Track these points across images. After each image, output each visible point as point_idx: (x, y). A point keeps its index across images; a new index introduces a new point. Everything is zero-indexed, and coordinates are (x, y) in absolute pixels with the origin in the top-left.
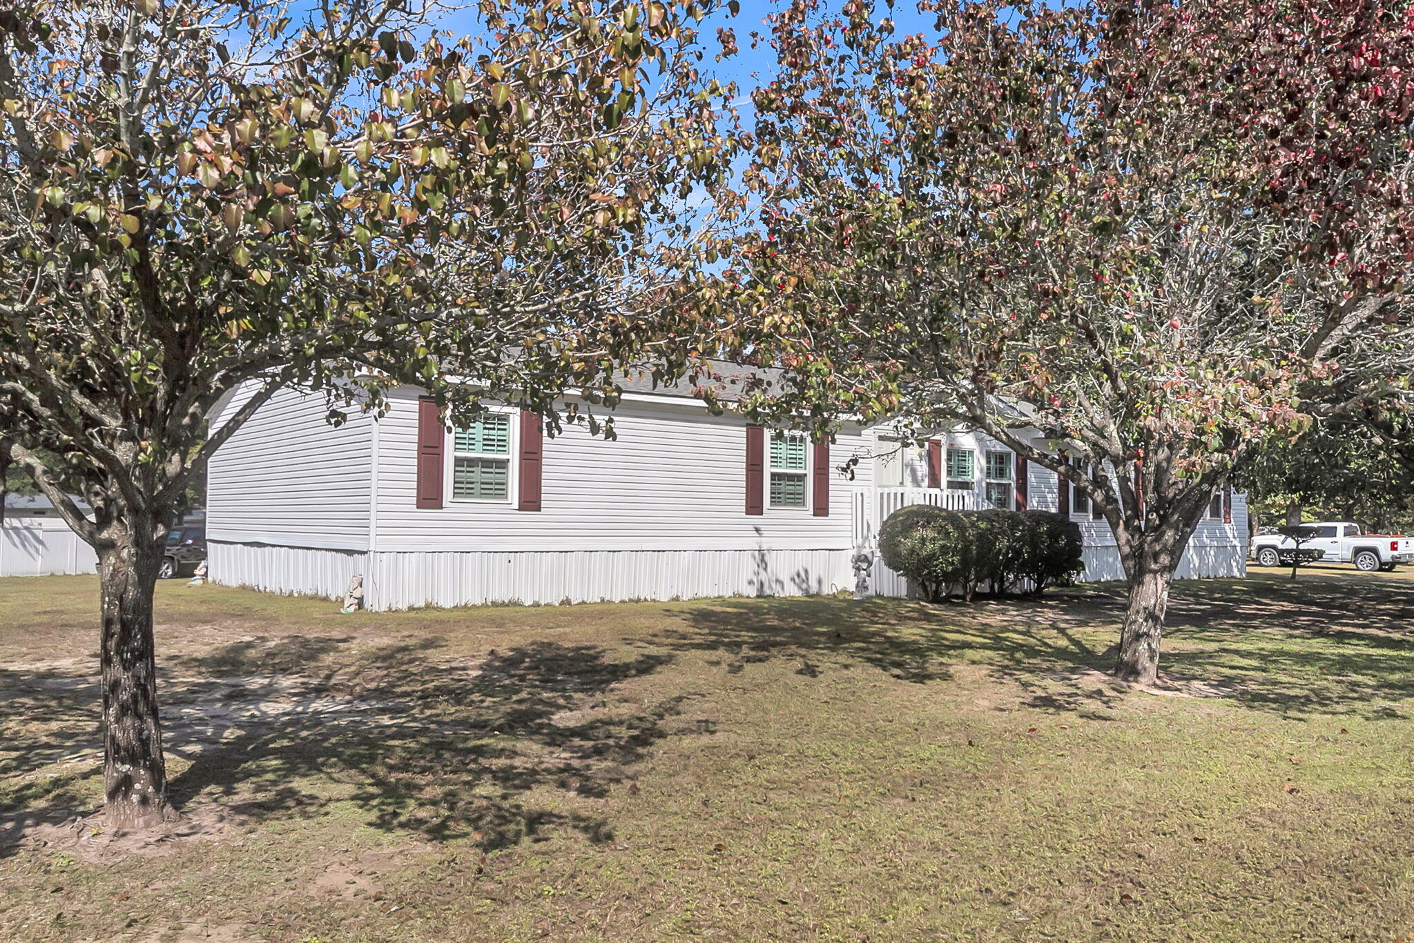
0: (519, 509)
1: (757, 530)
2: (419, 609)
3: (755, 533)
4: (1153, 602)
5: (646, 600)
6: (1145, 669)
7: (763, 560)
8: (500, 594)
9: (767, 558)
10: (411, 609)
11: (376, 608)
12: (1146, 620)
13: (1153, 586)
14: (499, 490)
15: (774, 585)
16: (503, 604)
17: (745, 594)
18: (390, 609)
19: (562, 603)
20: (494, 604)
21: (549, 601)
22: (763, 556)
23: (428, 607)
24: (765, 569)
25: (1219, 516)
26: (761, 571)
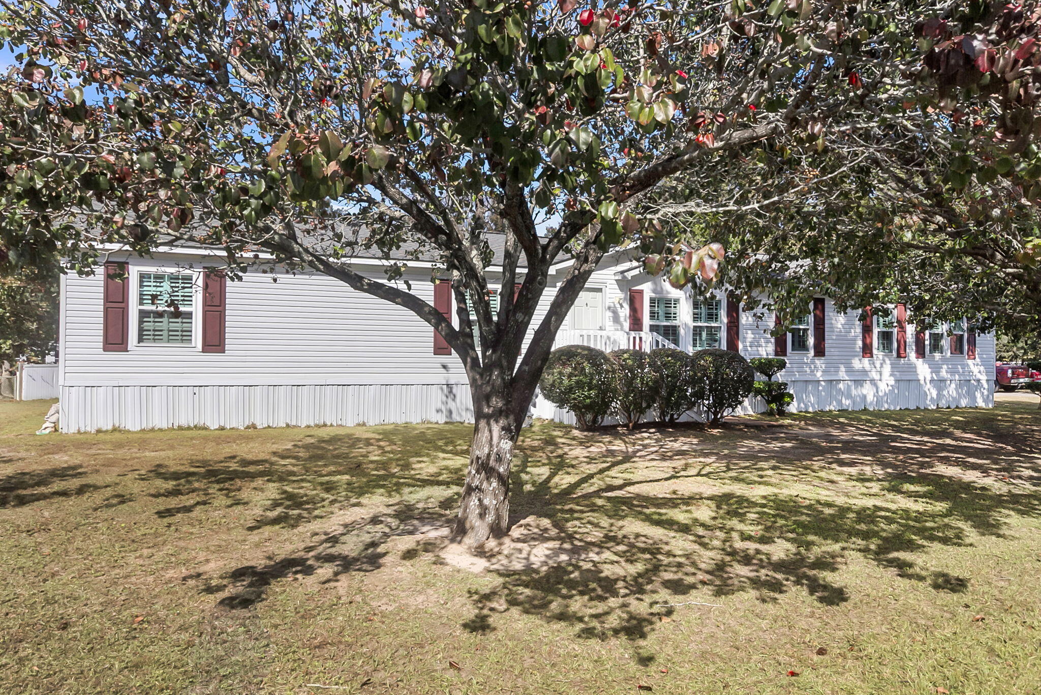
0: (203, 351)
1: (444, 367)
2: (106, 431)
3: (443, 370)
4: (486, 451)
5: (332, 425)
6: (472, 528)
7: (451, 392)
8: (185, 419)
9: (454, 391)
10: (99, 431)
11: (65, 431)
12: (478, 472)
13: (487, 433)
14: (185, 336)
15: (464, 413)
16: (189, 428)
17: (434, 420)
18: (79, 432)
19: (248, 427)
20: (180, 428)
21: (234, 425)
22: (451, 388)
23: (115, 430)
24: (454, 400)
25: (962, 352)
26: (450, 401)
